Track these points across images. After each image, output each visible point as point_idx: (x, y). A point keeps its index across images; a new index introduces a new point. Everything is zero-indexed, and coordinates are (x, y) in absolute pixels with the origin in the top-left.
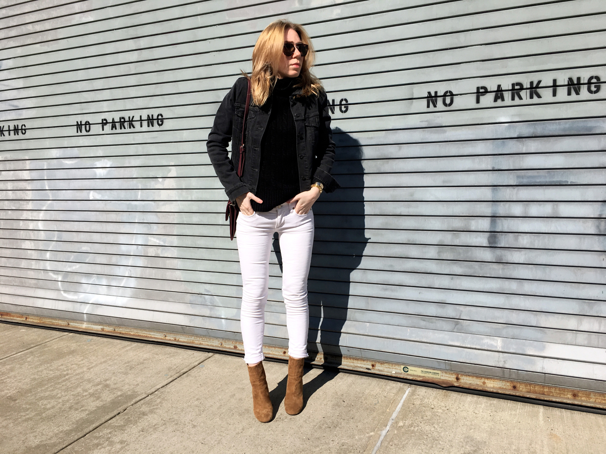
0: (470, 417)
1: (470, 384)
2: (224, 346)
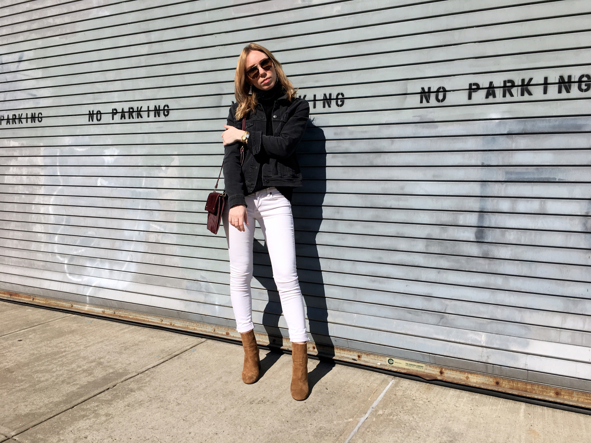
0: (451, 410)
1: (454, 378)
2: (217, 332)
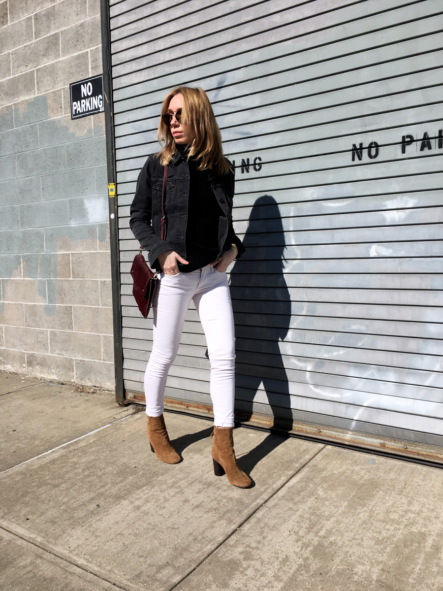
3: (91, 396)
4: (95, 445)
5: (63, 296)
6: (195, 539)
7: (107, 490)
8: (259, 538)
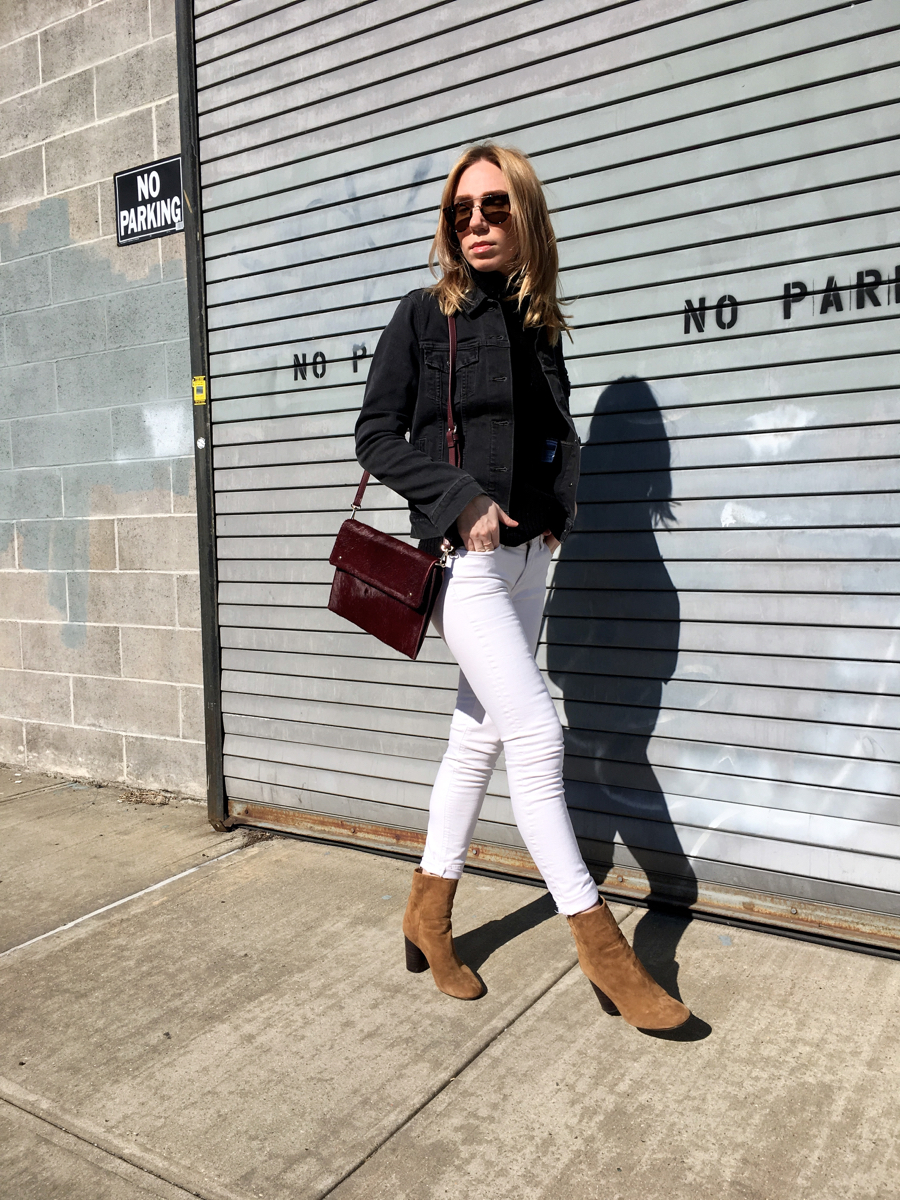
3: (157, 811)
4: (165, 911)
5: (100, 606)
6: (365, 1102)
7: (186, 1003)
8: (495, 1098)
